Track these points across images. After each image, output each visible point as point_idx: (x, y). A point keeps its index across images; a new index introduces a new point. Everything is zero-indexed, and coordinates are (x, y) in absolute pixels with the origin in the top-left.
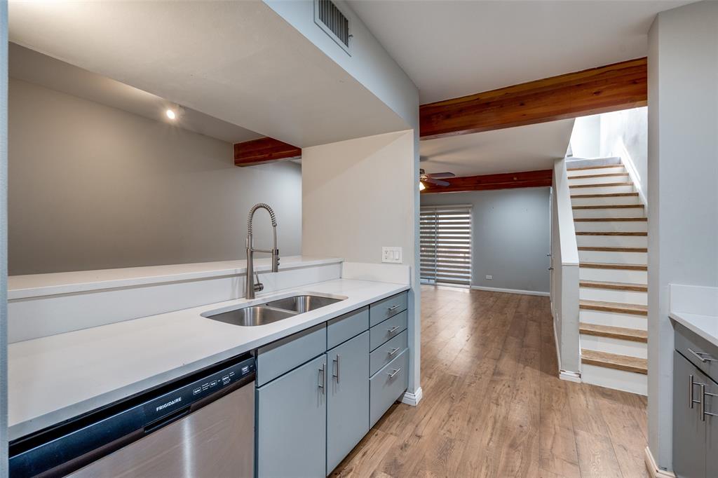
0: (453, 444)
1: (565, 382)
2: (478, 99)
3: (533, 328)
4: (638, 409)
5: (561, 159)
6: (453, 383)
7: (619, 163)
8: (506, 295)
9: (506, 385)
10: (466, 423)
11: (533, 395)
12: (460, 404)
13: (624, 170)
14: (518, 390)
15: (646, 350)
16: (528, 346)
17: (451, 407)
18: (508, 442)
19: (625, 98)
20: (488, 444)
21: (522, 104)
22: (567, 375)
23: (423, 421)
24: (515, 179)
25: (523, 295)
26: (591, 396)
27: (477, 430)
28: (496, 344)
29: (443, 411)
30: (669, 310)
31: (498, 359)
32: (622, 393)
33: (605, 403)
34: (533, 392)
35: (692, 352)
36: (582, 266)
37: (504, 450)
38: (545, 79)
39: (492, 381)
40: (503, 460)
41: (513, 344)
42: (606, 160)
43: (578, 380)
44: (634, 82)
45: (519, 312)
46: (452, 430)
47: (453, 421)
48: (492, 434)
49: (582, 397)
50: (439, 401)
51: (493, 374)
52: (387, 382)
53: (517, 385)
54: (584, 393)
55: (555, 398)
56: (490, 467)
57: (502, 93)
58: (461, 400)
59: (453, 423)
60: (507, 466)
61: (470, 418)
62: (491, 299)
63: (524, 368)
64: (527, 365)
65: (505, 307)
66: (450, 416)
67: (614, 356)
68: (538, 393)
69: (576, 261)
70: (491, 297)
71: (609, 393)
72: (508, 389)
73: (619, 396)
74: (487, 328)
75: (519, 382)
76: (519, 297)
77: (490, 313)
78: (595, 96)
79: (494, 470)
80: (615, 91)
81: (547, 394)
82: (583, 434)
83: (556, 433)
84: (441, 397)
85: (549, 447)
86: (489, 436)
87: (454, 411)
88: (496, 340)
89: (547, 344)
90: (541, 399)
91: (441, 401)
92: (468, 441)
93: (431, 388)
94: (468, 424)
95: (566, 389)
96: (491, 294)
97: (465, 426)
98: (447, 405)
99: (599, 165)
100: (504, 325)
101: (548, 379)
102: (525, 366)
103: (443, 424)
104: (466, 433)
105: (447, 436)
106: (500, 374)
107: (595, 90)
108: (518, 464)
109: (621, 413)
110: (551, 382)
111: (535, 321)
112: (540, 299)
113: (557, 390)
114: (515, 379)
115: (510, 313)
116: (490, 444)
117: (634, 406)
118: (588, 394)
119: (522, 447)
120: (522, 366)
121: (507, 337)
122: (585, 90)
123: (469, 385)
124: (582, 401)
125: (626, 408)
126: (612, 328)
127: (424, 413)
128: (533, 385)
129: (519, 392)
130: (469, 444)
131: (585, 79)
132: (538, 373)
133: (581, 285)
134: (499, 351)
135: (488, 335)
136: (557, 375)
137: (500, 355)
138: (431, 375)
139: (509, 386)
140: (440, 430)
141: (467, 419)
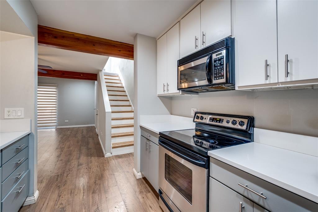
0: (65, 209)
1: (107, 158)
2: (73, 35)
3: (91, 140)
4: (128, 158)
5: (101, 71)
6: (57, 179)
7: (118, 76)
8: (76, 129)
9: (85, 168)
10: (70, 195)
11: (97, 168)
12: (64, 188)
13: (119, 78)
14: (90, 168)
15: (133, 138)
16: (90, 149)
17: (59, 191)
18: (91, 192)
19: (127, 55)
20: (83, 198)
21: (94, 45)
22: (107, 155)
23: (43, 208)
24: (82, 75)
25: (83, 127)
26: (116, 159)
27: (76, 195)
28: (76, 152)
29: (55, 196)
30: (140, 124)
31: (79, 158)
32: (124, 155)
33: (120, 160)
34: (96, 166)
35: (146, 135)
36: (112, 112)
37: (91, 196)
38: (103, 38)
39: (78, 170)
40: (91, 200)
41: (84, 150)
42: (114, 74)
43: (111, 155)
44: (129, 51)
45: (83, 135)
46: (63, 203)
47: (62, 197)
48: (84, 193)
49: (113, 161)
50: (51, 192)
51: (78, 166)
52: (15, 198)
53: (90, 166)
54: (114, 159)
55: (105, 165)
56: (86, 208)
57: (85, 37)
58: (64, 185)
59: (63, 199)
60: (93, 202)
61: (71, 191)
62: (69, 131)
63: (91, 158)
64: (92, 157)
65: (77, 134)
66: (60, 196)
67: (121, 143)
68: (98, 166)
69: (110, 111)
70: (69, 130)
71: (120, 156)
72: (86, 170)
73: (123, 156)
74: (70, 145)
75: (90, 165)
76: (82, 128)
77: (70, 138)
78: (119, 52)
79: (88, 207)
80: (124, 52)
81: (102, 165)
82: (116, 174)
83: (108, 178)
84: (52, 190)
85: (107, 185)
86: (82, 195)
87: (61, 193)
88: (76, 150)
89: (97, 145)
90: (100, 168)
91: (52, 192)
92: (73, 203)
93: (44, 187)
94: (71, 195)
95: (108, 160)
96: (68, 129)
97: (70, 196)
98: (57, 192)
99: (112, 75)
100: (78, 142)
101: (100, 159)
102: (91, 157)
103: (57, 202)
104: (71, 199)
105: (61, 207)
106: (81, 165)
107: (119, 49)
108: (97, 198)
109: (125, 161)
110: (102, 160)
111: (90, 137)
112: (91, 128)
113: (105, 162)
114: (88, 164)
115: (79, 137)
116: (84, 197)
117: (127, 157)
118: (115, 159)
119: (97, 191)
120: (90, 157)
121: (80, 147)
122: (116, 49)
123: (67, 176)
124: (113, 162)
125: (126, 159)
126: (120, 133)
127: (42, 204)
128: (96, 164)
129: (91, 169)
130: (74, 204)
131: (117, 44)
132: (97, 158)
133: (112, 119)
134: (79, 154)
135: (71, 149)
136: (103, 156)
137: (79, 157)
138: (42, 181)
139: (86, 168)
140: (55, 206)
141: (70, 193)
